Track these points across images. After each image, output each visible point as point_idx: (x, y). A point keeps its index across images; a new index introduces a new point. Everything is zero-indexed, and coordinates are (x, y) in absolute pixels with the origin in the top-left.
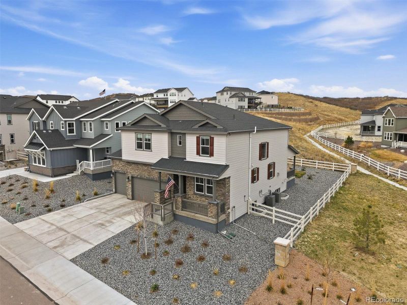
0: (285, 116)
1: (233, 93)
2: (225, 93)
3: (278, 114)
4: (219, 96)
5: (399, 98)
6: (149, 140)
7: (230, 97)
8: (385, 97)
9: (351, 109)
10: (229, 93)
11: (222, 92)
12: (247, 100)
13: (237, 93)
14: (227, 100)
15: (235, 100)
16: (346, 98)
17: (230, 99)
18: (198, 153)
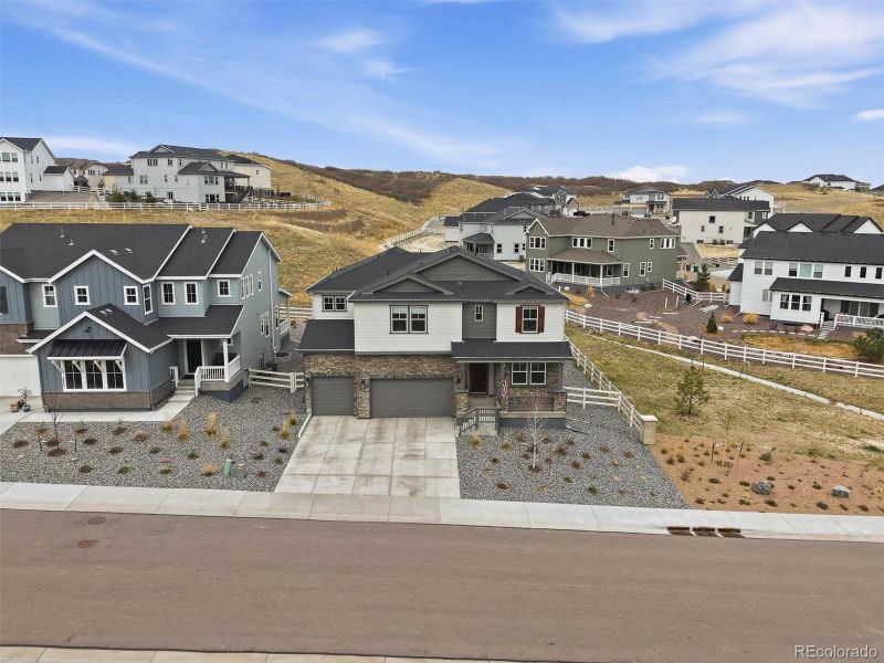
0: (315, 219)
1: (186, 162)
2: (163, 162)
3: (299, 215)
4: (140, 167)
5: (459, 176)
6: (422, 316)
7: (181, 173)
8: (435, 173)
9: (397, 198)
10: (175, 161)
11: (152, 156)
12: (221, 180)
13: (197, 162)
14: (171, 179)
15: (195, 180)
16: (366, 172)
17: (180, 178)
18: (518, 330)
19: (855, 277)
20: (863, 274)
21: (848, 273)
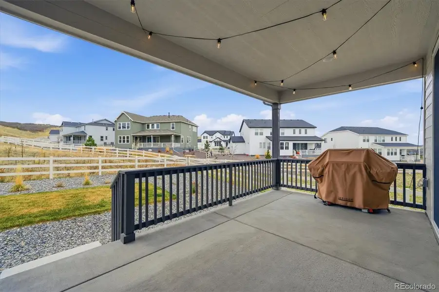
19: (297, 134)
20: (300, 133)
21: (294, 133)
